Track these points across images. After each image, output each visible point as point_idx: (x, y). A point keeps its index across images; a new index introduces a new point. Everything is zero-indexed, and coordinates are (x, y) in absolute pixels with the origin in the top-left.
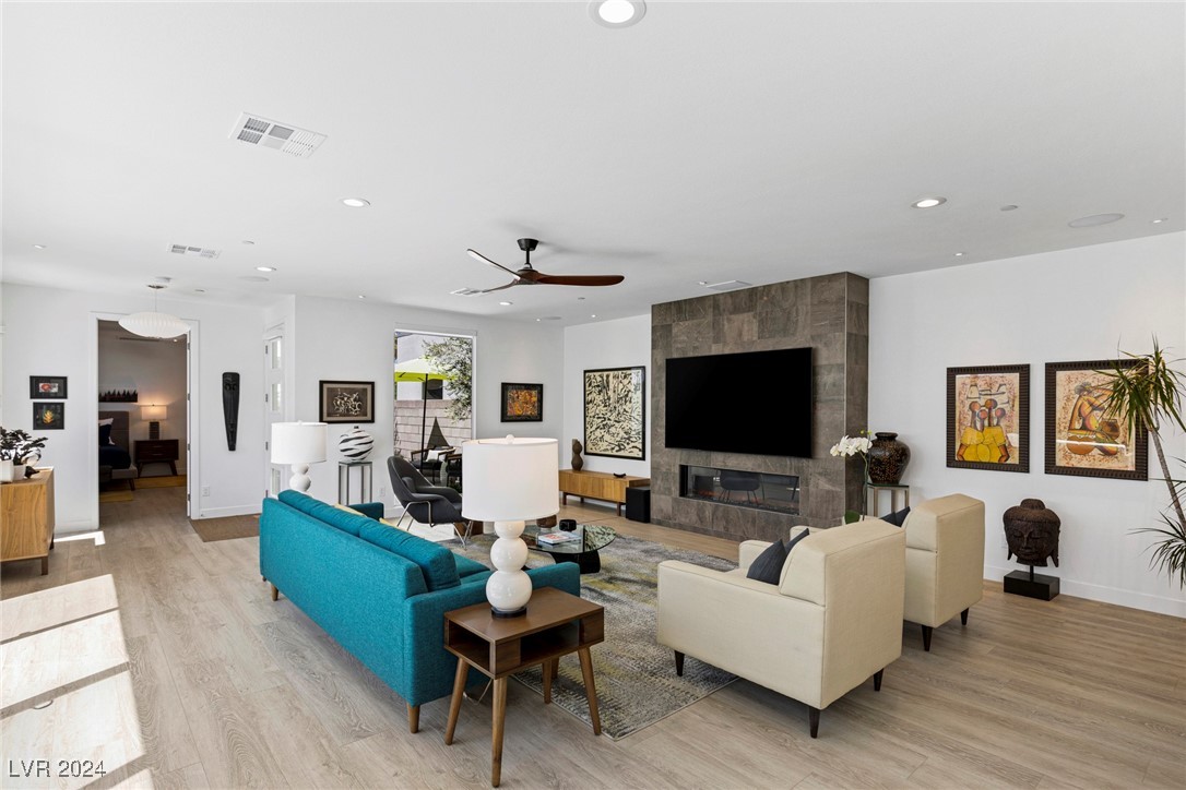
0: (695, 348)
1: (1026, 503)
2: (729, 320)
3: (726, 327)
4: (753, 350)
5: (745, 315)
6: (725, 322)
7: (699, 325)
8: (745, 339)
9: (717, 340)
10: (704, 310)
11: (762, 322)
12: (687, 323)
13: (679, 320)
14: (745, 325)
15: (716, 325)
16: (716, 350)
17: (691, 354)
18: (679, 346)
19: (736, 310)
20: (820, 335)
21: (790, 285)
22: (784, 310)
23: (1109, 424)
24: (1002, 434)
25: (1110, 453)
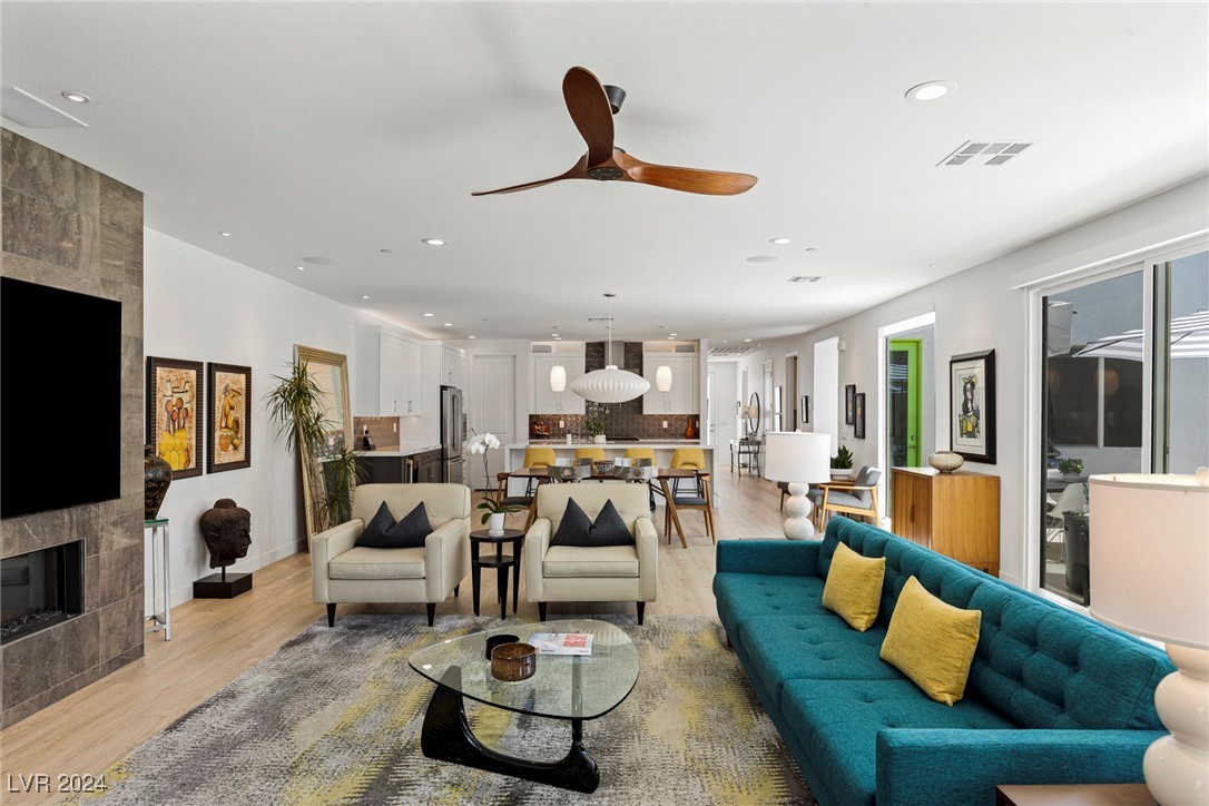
1: (221, 504)
20: (114, 283)
21: (67, 165)
22: (57, 210)
23: (236, 422)
24: (187, 437)
25: (236, 448)
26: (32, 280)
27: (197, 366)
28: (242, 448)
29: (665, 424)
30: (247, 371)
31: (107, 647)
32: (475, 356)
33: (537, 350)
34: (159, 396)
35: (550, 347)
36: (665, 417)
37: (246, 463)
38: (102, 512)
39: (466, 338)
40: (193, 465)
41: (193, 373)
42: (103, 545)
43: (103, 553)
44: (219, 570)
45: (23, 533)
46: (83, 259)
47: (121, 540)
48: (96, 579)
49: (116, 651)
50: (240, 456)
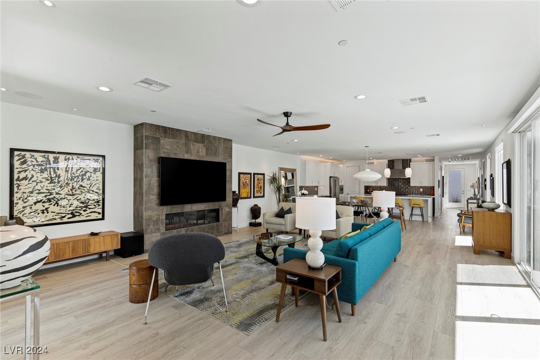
0: (175, 154)
1: (255, 205)
2: (193, 145)
3: (192, 147)
4: (204, 160)
5: (200, 144)
6: (191, 145)
7: (178, 142)
8: (200, 154)
9: (188, 152)
10: (181, 136)
11: (207, 149)
12: (170, 140)
13: (165, 137)
14: (200, 149)
15: (186, 145)
16: (187, 157)
17: (173, 156)
18: (165, 151)
19: (196, 141)
20: (226, 159)
21: (217, 138)
22: (215, 147)
23: (261, 187)
24: (248, 190)
25: (261, 193)
26: (210, 160)
27: (250, 174)
28: (262, 193)
29: (421, 190)
30: (264, 174)
31: (224, 230)
32: (347, 167)
33: (369, 163)
34: (241, 181)
35: (373, 162)
36: (421, 187)
37: (263, 196)
38: (223, 203)
39: (342, 161)
40: (249, 196)
41: (249, 176)
42: (223, 210)
43: (223, 212)
44: (254, 221)
45: (209, 206)
46: (220, 155)
47: (227, 209)
48: (222, 217)
49: (226, 231)
50: (262, 195)
